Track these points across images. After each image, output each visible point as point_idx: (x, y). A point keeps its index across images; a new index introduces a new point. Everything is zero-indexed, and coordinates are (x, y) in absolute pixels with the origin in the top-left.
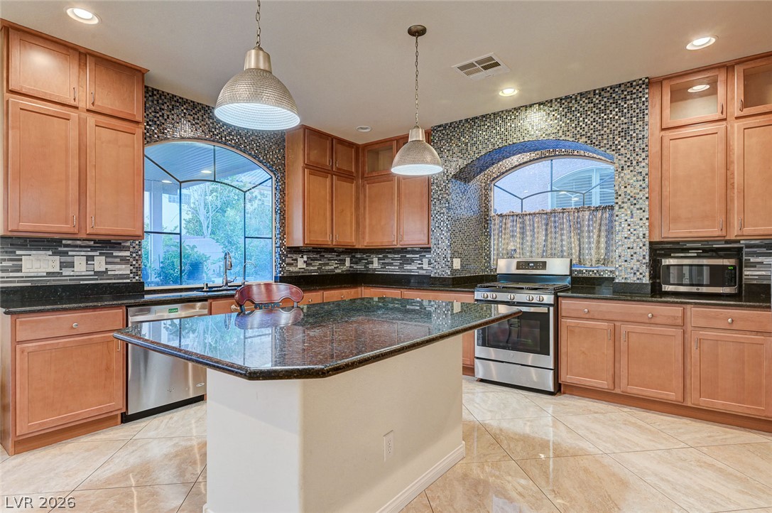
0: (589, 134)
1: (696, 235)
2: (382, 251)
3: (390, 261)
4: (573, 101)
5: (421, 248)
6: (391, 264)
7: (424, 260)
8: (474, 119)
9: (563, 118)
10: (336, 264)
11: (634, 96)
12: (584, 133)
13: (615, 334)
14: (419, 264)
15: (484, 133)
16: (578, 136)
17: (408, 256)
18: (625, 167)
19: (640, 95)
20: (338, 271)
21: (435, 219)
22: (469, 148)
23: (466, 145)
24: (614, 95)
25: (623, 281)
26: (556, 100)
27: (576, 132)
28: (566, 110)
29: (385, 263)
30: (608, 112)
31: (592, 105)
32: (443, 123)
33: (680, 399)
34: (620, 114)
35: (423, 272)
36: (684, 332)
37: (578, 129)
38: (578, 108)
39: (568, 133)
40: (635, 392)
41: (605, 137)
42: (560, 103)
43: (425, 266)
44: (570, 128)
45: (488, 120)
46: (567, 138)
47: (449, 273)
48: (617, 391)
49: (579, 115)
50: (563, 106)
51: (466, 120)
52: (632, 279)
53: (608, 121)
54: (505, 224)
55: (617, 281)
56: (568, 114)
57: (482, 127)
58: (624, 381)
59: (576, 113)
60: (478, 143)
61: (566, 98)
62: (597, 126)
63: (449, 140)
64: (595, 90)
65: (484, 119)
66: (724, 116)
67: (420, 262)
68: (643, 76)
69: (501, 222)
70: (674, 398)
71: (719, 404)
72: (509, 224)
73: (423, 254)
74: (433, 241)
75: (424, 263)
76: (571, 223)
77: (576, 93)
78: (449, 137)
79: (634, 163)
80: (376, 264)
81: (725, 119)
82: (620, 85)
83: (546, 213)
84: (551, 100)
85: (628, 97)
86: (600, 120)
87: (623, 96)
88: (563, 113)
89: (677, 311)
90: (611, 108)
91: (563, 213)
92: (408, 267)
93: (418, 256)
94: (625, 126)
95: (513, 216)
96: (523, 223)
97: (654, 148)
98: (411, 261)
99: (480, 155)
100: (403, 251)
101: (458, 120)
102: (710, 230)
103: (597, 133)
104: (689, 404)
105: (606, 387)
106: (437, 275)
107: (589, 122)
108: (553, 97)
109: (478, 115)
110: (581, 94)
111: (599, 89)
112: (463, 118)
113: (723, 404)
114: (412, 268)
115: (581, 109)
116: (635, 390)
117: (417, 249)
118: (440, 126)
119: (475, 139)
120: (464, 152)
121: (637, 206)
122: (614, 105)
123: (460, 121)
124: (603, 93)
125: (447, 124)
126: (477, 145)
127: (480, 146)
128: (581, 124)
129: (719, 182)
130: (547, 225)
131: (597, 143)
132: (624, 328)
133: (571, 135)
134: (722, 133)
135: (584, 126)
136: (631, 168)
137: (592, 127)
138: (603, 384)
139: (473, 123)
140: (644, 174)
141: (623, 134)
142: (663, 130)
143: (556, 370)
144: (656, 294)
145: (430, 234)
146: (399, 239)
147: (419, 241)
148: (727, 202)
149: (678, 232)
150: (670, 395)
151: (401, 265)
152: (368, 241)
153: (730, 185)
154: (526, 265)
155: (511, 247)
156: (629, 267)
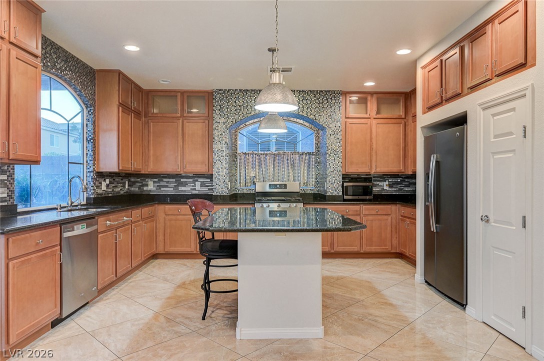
0: (314, 114)
1: (360, 171)
2: (158, 176)
3: (165, 184)
4: (306, 94)
5: (194, 174)
6: (167, 186)
7: (197, 183)
8: (246, 91)
9: (301, 102)
10: (121, 186)
11: (336, 98)
12: (312, 113)
14: (192, 186)
15: (253, 101)
16: (309, 114)
17: (182, 180)
18: (332, 135)
19: (338, 99)
20: (122, 192)
21: (217, 155)
22: (242, 109)
23: (240, 106)
24: (326, 96)
25: (331, 194)
26: (297, 91)
27: (308, 112)
28: (302, 98)
29: (161, 186)
30: (324, 104)
31: (316, 98)
32: (223, 88)
33: (359, 250)
34: (329, 106)
35: (197, 192)
36: (360, 218)
37: (309, 110)
38: (309, 98)
39: (304, 111)
40: (341, 250)
41: (322, 117)
42: (299, 93)
44: (305, 109)
45: (256, 94)
46: (303, 114)
47: (228, 192)
48: (333, 251)
49: (309, 102)
50: (301, 95)
51: (241, 90)
52: (335, 193)
53: (324, 109)
54: (248, 159)
55: (328, 194)
56: (304, 101)
57: (252, 97)
58: (336, 245)
59: (308, 101)
60: (249, 107)
61: (303, 91)
62: (318, 110)
63: (228, 101)
64: (317, 91)
65: (253, 92)
66: (369, 117)
67: (193, 185)
68: (340, 90)
69: (245, 157)
70: (356, 250)
71: (374, 249)
72: (251, 160)
73: (195, 179)
74: (215, 170)
75: (196, 185)
76: (289, 161)
77: (308, 89)
78: (227, 99)
79: (336, 133)
80: (151, 187)
81: (370, 118)
82: (329, 91)
83: (274, 154)
84: (295, 91)
85: (333, 98)
86: (320, 108)
87: (330, 97)
88: (301, 100)
89: (358, 207)
90: (325, 102)
91: (284, 154)
92: (183, 188)
93: (192, 180)
94: (332, 113)
95: (253, 154)
96: (260, 159)
98: (185, 184)
99: (250, 115)
100: (177, 176)
101: (234, 89)
102: (365, 170)
103: (318, 114)
104: (362, 252)
105: (328, 250)
106: (218, 194)
107: (314, 108)
108: (296, 89)
109: (249, 89)
110: (310, 91)
111: (319, 91)
112: (238, 89)
113: (375, 249)
114: (186, 189)
115: (310, 100)
117: (191, 175)
118: (221, 90)
119: (246, 104)
120: (238, 111)
121: (337, 156)
122: (326, 101)
123: (236, 90)
124: (321, 93)
125: (226, 90)
126: (248, 108)
127: (250, 110)
128: (310, 107)
129: (368, 147)
130: (274, 161)
131: (319, 120)
133: (305, 113)
134: (369, 124)
135: (312, 109)
136: (334, 136)
137: (316, 110)
139: (245, 93)
140: (340, 139)
141: (330, 117)
142: (346, 118)
144: (345, 200)
145: (211, 164)
146: (183, 167)
147: (202, 169)
148: (371, 156)
149: (353, 169)
150: (355, 249)
151: (176, 187)
152: (151, 168)
153: (371, 149)
154: (275, 186)
155: (252, 175)
156: (333, 187)
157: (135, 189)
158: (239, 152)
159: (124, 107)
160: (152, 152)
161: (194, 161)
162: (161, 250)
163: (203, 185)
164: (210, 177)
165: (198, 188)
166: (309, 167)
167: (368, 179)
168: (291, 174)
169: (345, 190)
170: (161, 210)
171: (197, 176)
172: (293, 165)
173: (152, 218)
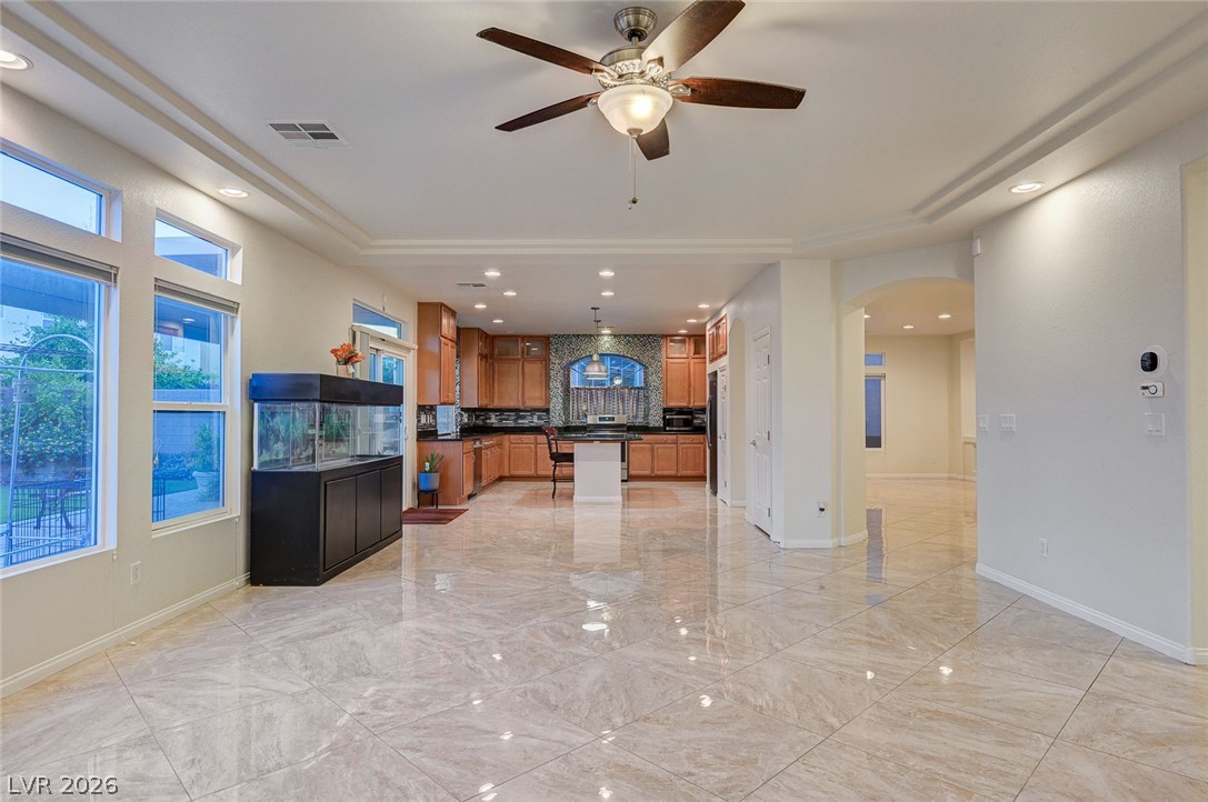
0: (638, 356)
1: (680, 405)
2: (500, 411)
3: (506, 417)
4: (631, 338)
5: (532, 409)
6: (507, 420)
7: (534, 416)
8: (578, 336)
9: (626, 345)
11: (657, 341)
12: (636, 354)
13: (652, 449)
15: (585, 345)
16: (634, 356)
17: (521, 414)
18: (654, 373)
19: (659, 341)
21: (553, 392)
22: (575, 351)
23: (573, 349)
24: (649, 339)
25: (653, 426)
26: (623, 335)
28: (628, 341)
29: (502, 419)
30: (646, 346)
31: (639, 341)
32: (559, 334)
33: (676, 474)
34: (651, 348)
35: (534, 425)
36: (677, 446)
41: (645, 358)
42: (625, 337)
43: (535, 420)
44: (630, 351)
45: (587, 338)
46: (628, 355)
47: (562, 424)
48: (653, 475)
49: (633, 345)
50: (626, 339)
51: (574, 335)
52: (657, 425)
53: (647, 350)
54: (580, 394)
55: (649, 426)
56: (628, 344)
57: (583, 341)
58: (656, 470)
59: (632, 343)
61: (627, 335)
62: (642, 351)
63: (562, 345)
64: (641, 335)
65: (585, 337)
66: (688, 356)
67: (531, 418)
68: (659, 332)
69: (577, 392)
71: (689, 473)
72: (583, 394)
73: (533, 413)
74: (552, 405)
75: (534, 418)
77: (633, 333)
78: (562, 342)
79: (657, 372)
80: (493, 420)
81: (688, 358)
82: (651, 335)
83: (605, 389)
85: (655, 341)
86: (643, 349)
87: (652, 340)
88: (626, 343)
89: (675, 437)
91: (614, 389)
92: (521, 421)
93: (530, 414)
94: (653, 354)
95: (585, 389)
96: (591, 394)
97: (664, 366)
98: (523, 417)
99: (582, 357)
100: (518, 410)
102: (683, 404)
103: (642, 355)
104: (679, 475)
105: (650, 473)
106: (554, 426)
107: (638, 349)
109: (581, 334)
110: (635, 335)
114: (525, 422)
115: (634, 342)
116: (660, 473)
117: (529, 409)
119: (579, 347)
120: (571, 353)
121: (659, 392)
122: (649, 344)
123: (570, 335)
124: (644, 337)
125: (561, 335)
126: (580, 351)
127: (582, 352)
128: (635, 349)
129: (686, 384)
131: (642, 360)
132: (656, 446)
133: (630, 354)
134: (687, 364)
136: (656, 374)
137: (640, 352)
138: (647, 472)
139: (578, 338)
140: (661, 377)
141: (652, 358)
142: (667, 358)
143: (628, 469)
144: (665, 430)
145: (548, 400)
146: (524, 402)
147: (539, 404)
148: (689, 392)
149: (673, 404)
150: (673, 473)
151: (515, 420)
152: (497, 404)
153: (690, 386)
154: (604, 419)
155: (584, 408)
156: (656, 420)
157: (480, 422)
158: (572, 386)
159: (483, 357)
160: (496, 389)
161: (534, 398)
162: (506, 474)
163: (539, 418)
164: (547, 411)
165: (535, 421)
166: (638, 401)
167: (690, 412)
168: (621, 407)
169: (667, 422)
170: (508, 439)
171: (534, 410)
172: (623, 399)
173: (500, 445)
